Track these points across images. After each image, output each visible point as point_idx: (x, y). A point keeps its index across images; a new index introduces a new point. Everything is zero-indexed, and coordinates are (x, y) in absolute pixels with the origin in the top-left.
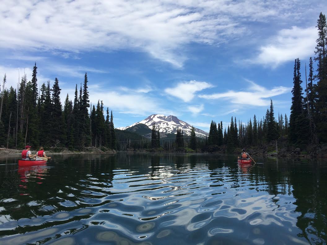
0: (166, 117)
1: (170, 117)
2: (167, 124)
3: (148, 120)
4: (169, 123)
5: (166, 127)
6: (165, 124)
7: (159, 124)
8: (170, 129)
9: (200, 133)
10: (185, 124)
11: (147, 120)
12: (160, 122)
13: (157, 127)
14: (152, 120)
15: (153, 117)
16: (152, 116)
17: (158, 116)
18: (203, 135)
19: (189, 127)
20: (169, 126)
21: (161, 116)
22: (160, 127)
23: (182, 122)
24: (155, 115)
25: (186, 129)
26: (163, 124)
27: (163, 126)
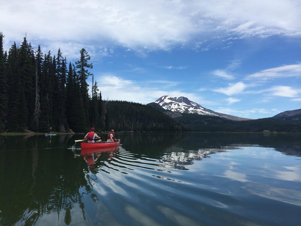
0: (177, 99)
1: (181, 98)
3: (159, 101)
4: (180, 104)
5: (177, 108)
6: (177, 105)
7: (170, 105)
8: (182, 109)
9: (213, 114)
10: (196, 105)
12: (171, 103)
13: (168, 107)
14: (163, 101)
16: (163, 98)
17: (169, 97)
18: (215, 115)
19: (200, 107)
20: (180, 107)
21: (172, 97)
22: (171, 108)
24: (166, 97)
25: (198, 110)
26: (174, 105)
27: (175, 107)
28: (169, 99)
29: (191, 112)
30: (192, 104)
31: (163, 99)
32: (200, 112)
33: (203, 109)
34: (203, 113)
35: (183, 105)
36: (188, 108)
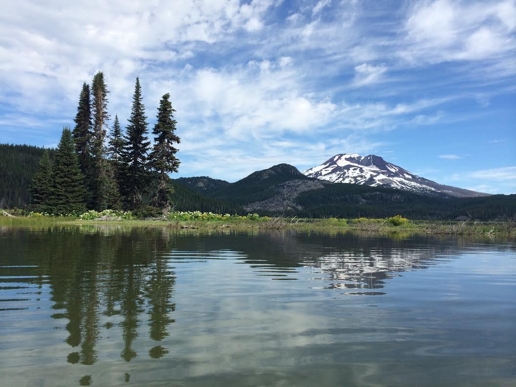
0: (362, 159)
1: (369, 158)
2: (361, 170)
3: (328, 164)
4: (365, 168)
5: (358, 175)
6: (358, 171)
7: (346, 171)
8: (365, 178)
9: (424, 186)
10: (397, 170)
11: (326, 164)
12: (348, 167)
13: (341, 175)
14: (335, 163)
15: (338, 160)
16: (337, 157)
17: (348, 156)
18: (429, 188)
19: (405, 174)
20: (363, 174)
21: (352, 157)
22: (346, 175)
23: (392, 166)
24: (341, 155)
25: (395, 179)
26: (354, 170)
27: (353, 173)
28: (346, 159)
29: (378, 182)
30: (389, 168)
31: (335, 159)
32: (399, 182)
33: (410, 177)
34: (404, 184)
35: (372, 171)
36: (376, 176)
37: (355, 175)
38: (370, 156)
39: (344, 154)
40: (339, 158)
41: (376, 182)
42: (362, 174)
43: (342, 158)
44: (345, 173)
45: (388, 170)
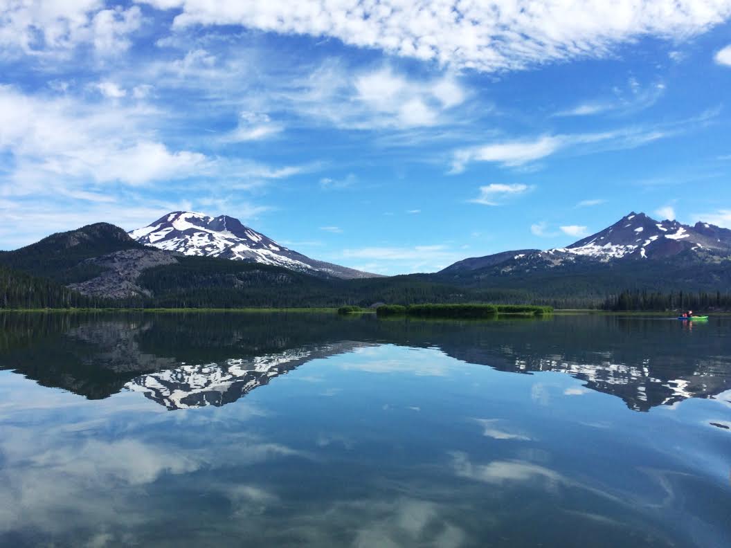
0: (211, 220)
1: (221, 220)
2: (211, 238)
3: (158, 227)
4: (216, 234)
5: (207, 244)
6: (206, 238)
7: (188, 237)
8: (218, 248)
9: (298, 262)
10: (261, 239)
11: (155, 226)
12: (191, 232)
13: (181, 243)
14: (170, 224)
15: (174, 220)
16: (172, 216)
17: (189, 216)
18: (304, 265)
19: (270, 245)
21: (196, 216)
22: (189, 243)
23: (253, 232)
24: (179, 213)
25: (260, 251)
26: (200, 236)
27: (199, 241)
28: (187, 220)
29: (238, 256)
30: (249, 236)
31: (170, 219)
32: (266, 256)
33: (277, 249)
34: (272, 259)
35: (226, 239)
36: (233, 246)
37: (202, 244)
38: (222, 217)
39: (184, 212)
40: (177, 217)
41: (235, 256)
42: (212, 242)
43: (180, 217)
44: (186, 241)
45: (248, 238)
